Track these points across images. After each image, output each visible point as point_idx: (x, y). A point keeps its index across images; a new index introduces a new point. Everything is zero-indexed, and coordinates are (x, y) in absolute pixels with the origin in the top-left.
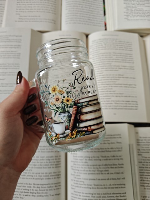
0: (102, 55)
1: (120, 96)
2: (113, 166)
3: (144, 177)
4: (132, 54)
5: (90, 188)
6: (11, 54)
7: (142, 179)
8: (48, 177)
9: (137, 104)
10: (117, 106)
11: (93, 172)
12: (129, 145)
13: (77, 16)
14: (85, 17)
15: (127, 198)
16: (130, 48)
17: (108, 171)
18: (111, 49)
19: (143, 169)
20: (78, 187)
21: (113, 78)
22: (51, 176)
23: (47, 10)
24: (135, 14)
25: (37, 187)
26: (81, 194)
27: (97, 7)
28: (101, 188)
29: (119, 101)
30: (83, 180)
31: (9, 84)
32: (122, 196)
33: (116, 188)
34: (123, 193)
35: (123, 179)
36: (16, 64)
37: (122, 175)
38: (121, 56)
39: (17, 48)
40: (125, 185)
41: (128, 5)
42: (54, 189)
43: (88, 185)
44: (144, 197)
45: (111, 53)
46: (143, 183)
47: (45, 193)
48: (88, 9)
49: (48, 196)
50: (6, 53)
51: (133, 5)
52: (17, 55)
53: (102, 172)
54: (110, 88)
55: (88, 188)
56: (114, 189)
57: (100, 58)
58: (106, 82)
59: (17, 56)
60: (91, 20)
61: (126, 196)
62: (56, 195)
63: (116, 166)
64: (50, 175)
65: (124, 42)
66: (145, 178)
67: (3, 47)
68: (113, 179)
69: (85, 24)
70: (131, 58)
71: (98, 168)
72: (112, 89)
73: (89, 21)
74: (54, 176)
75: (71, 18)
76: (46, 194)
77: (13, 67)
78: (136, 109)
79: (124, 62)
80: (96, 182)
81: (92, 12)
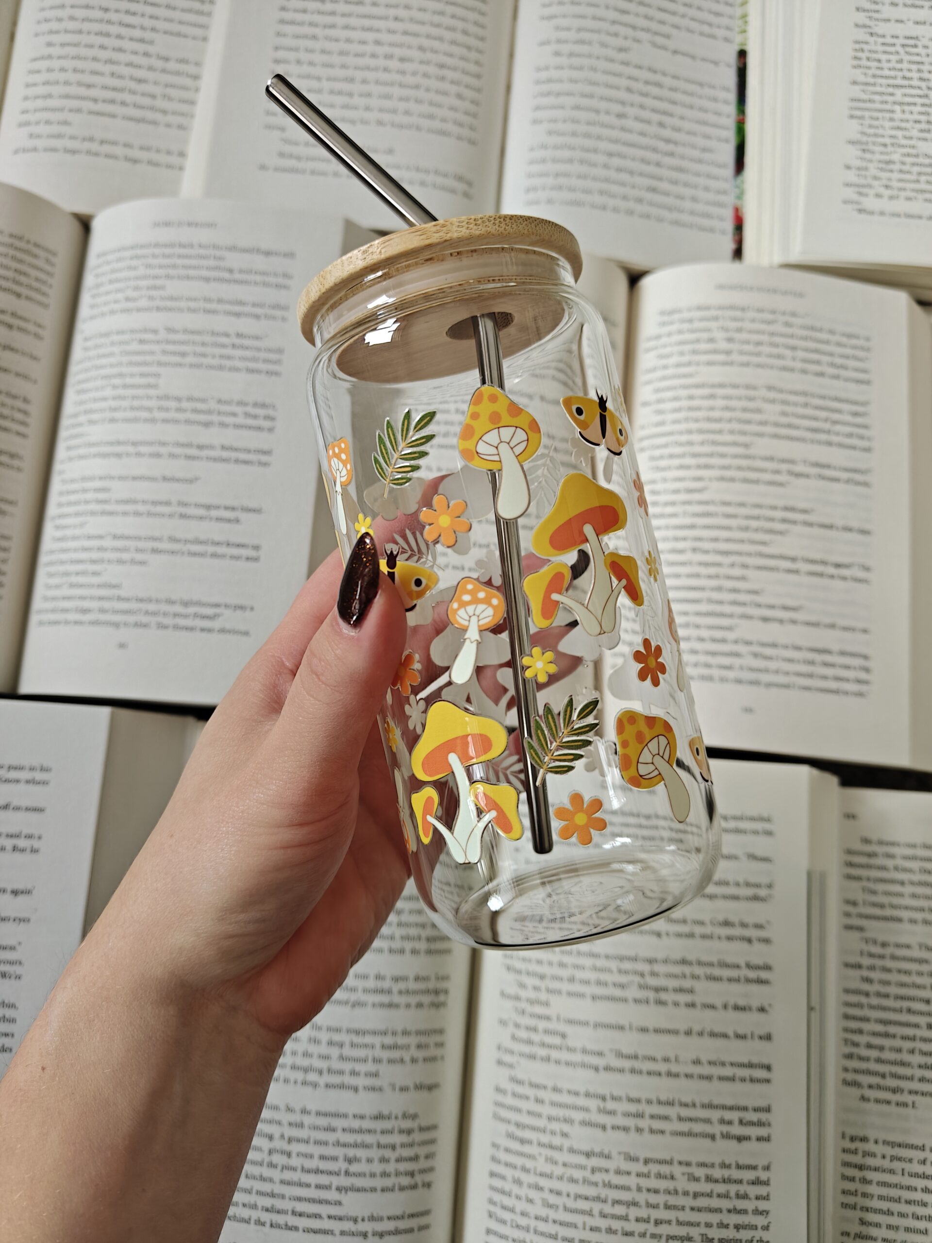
0: (706, 391)
1: (781, 621)
2: (717, 972)
3: (863, 1039)
4: (864, 404)
5: (597, 1069)
6: (234, 346)
7: (855, 1050)
8: (385, 999)
9: (867, 670)
10: (766, 671)
11: (618, 992)
12: (809, 875)
13: (594, 165)
14: (631, 173)
15: (774, 1132)
16: (857, 370)
17: (691, 991)
18: (759, 366)
19: (863, 1000)
20: (532, 1057)
21: (754, 524)
22: (400, 992)
23: (431, 117)
24: (900, 180)
25: (331, 1043)
26: (547, 1095)
27: (704, 123)
28: (649, 1073)
29: (774, 645)
30: (562, 1027)
31: (217, 507)
32: (752, 1124)
33: (721, 1078)
34: (756, 1110)
35: (761, 1038)
36: (256, 405)
37: (762, 1016)
38: (806, 405)
39: (267, 317)
40: (768, 1068)
41: (870, 126)
42: (414, 1061)
43: (584, 1051)
44: (853, 1139)
45: (754, 388)
46: (856, 1071)
47: (369, 1075)
48: (653, 129)
49: (381, 1089)
50: (208, 339)
51: (899, 128)
52: (262, 355)
53: (663, 996)
54: (737, 572)
55: (584, 1065)
56: (716, 1083)
57: (698, 409)
58: (716, 540)
59: (266, 361)
60: (667, 194)
61: (769, 1125)
62: (419, 1087)
63: (734, 973)
64: (396, 988)
65: (832, 332)
66: (869, 1046)
67: (192, 305)
68: (713, 1035)
69: (630, 212)
70: (859, 420)
71: (642, 975)
72: (743, 578)
73: (649, 196)
74: (416, 992)
75: (557, 175)
76: (369, 1082)
77: (240, 420)
78: (860, 694)
79: (819, 442)
80: (629, 1042)
81: (671, 147)
